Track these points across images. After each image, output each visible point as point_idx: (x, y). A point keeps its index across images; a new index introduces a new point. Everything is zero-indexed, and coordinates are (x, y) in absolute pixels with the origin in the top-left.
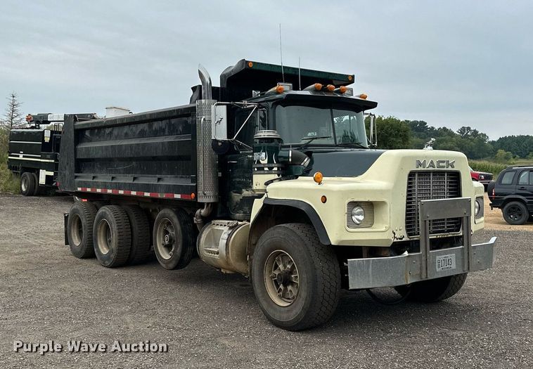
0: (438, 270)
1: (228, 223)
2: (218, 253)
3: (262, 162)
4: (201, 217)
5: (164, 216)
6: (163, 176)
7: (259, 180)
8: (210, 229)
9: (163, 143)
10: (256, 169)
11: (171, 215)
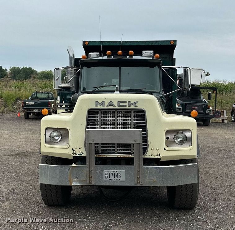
0: (104, 179)
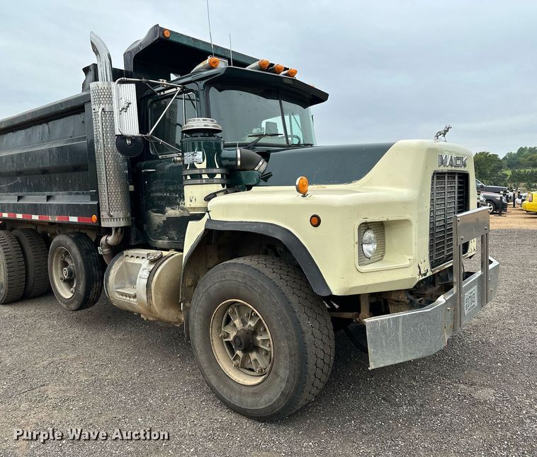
0: (466, 313)
1: (148, 255)
2: (135, 297)
3: (198, 166)
4: (108, 246)
5: (59, 244)
6: (53, 193)
7: (194, 195)
8: (121, 263)
9: (50, 150)
10: (189, 178)
11: (68, 243)
